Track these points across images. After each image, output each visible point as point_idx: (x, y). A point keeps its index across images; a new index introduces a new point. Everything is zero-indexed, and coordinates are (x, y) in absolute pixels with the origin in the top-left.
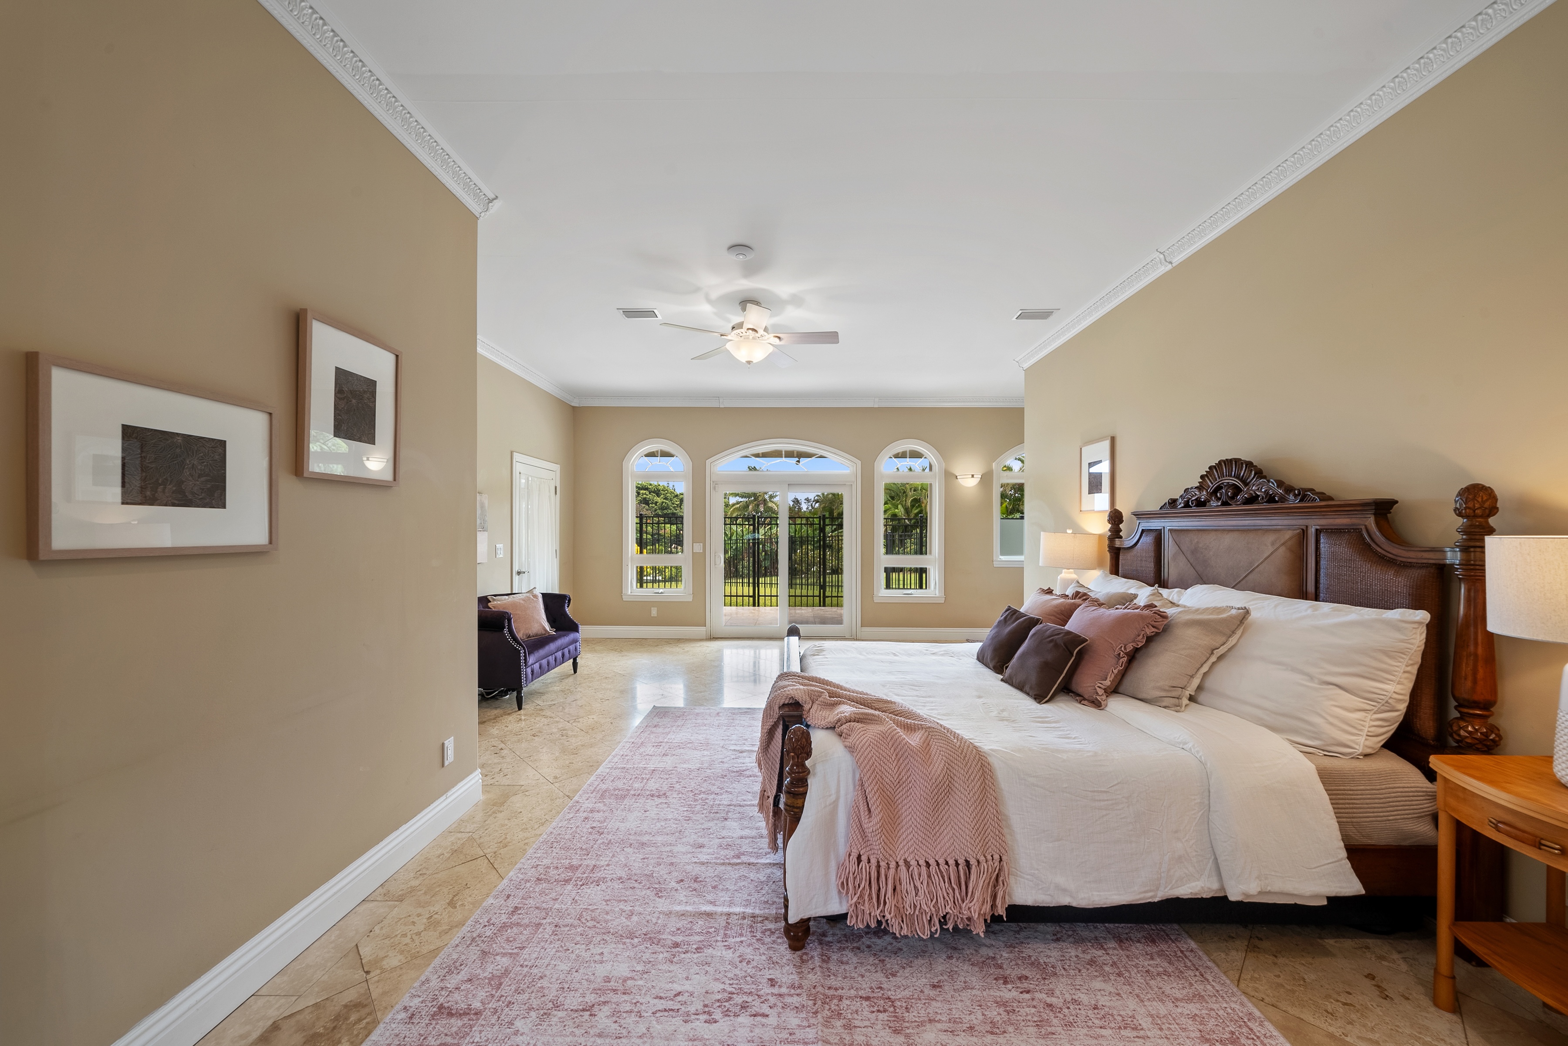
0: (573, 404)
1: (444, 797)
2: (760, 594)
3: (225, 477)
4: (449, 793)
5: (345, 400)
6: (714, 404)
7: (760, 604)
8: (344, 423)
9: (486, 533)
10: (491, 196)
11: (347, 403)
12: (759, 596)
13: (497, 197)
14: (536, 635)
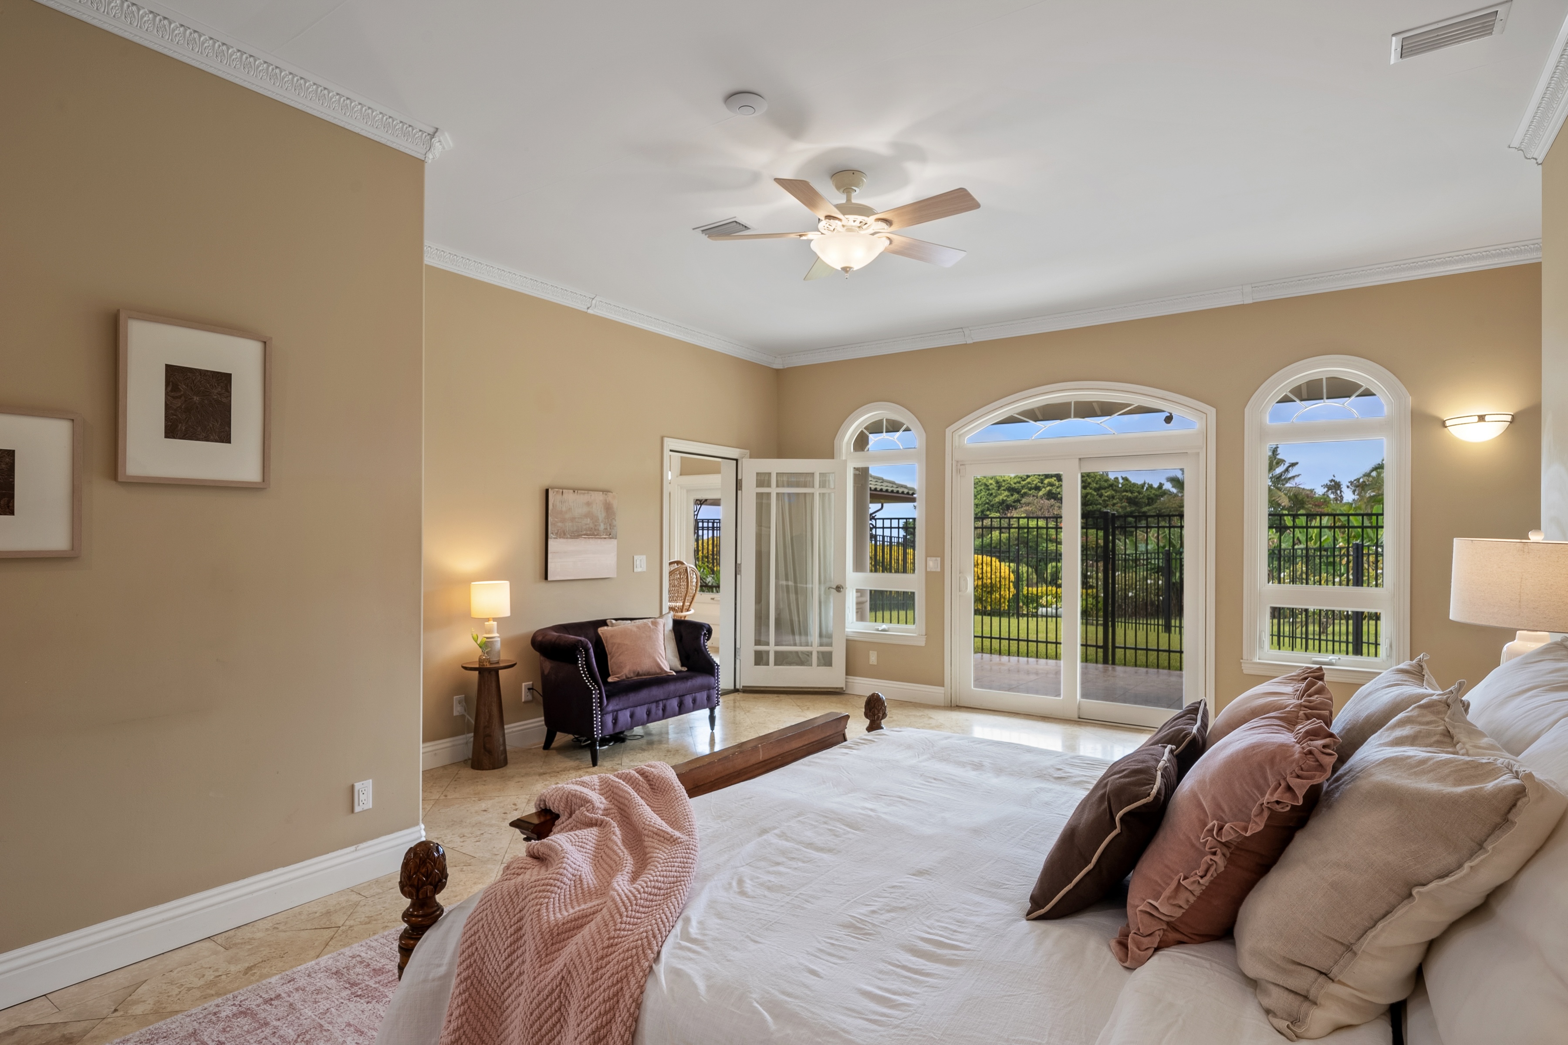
0: (775, 366)
1: (353, 848)
2: (1117, 645)
3: (14, 485)
4: (362, 846)
5: (183, 398)
6: (956, 340)
7: (1117, 661)
8: (180, 423)
9: (614, 542)
10: (431, 131)
11: (186, 401)
12: (1114, 647)
13: (437, 129)
14: (649, 674)
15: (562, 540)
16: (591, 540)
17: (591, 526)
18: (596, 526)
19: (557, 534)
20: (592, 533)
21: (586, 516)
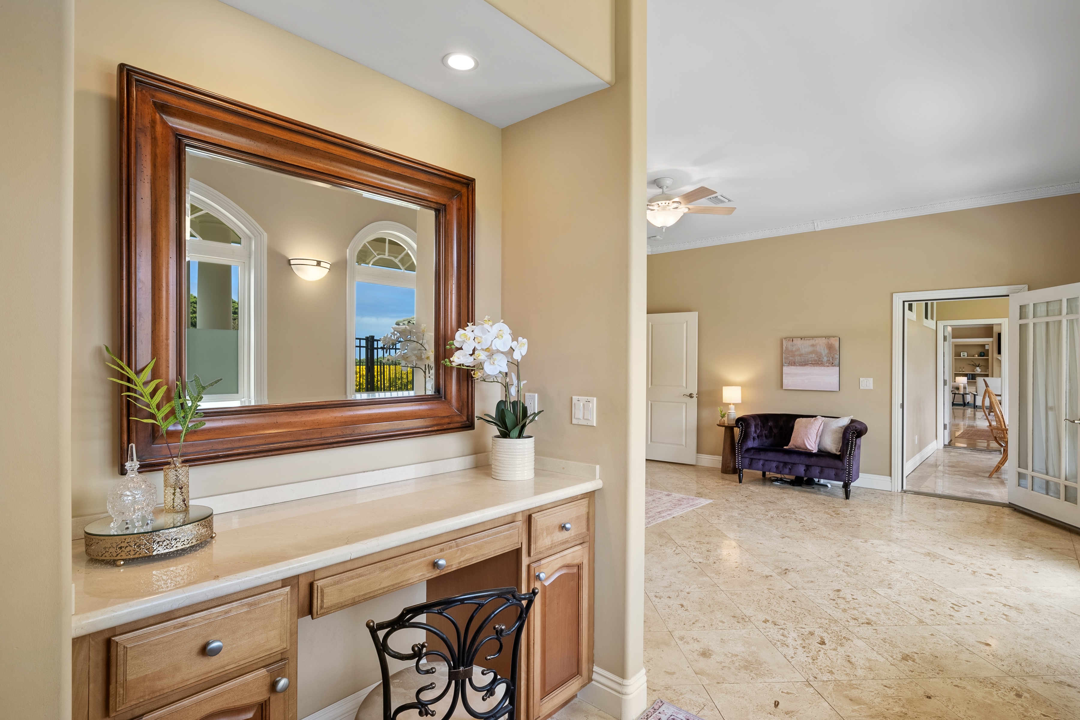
9: (836, 369)
15: (792, 367)
16: (816, 367)
17: (816, 358)
18: (820, 358)
19: (789, 363)
20: (818, 363)
21: (812, 353)
